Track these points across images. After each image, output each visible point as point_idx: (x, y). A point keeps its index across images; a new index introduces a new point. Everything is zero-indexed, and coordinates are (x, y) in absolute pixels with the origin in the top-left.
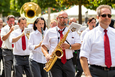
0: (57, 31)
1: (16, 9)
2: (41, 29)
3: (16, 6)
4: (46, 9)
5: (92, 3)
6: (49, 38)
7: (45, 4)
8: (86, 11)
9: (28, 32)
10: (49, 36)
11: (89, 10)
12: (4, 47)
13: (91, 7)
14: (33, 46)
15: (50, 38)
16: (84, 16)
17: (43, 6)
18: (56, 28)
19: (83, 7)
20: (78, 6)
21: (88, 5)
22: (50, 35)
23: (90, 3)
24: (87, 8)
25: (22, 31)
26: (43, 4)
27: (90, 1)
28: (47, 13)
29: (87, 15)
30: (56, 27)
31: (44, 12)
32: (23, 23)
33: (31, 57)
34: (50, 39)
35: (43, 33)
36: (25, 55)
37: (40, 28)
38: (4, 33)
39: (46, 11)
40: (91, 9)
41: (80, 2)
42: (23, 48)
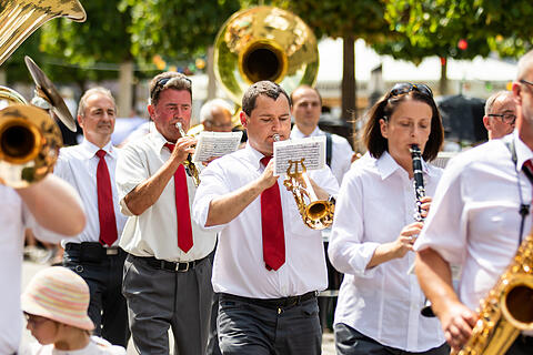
0: (516, 163)
1: (68, 52)
2: (413, 155)
3: (67, 36)
4: (200, 52)
5: (400, 28)
6: (462, 205)
7: (196, 30)
8: (375, 65)
9: (296, 162)
10: (466, 191)
11: (388, 61)
12: (134, 249)
13: (397, 48)
14: (362, 249)
15: (470, 204)
16: (364, 87)
17: (188, 38)
18: (508, 145)
19: (360, 45)
20: (340, 42)
21: (382, 39)
22: (469, 189)
23: (392, 28)
24: (376, 50)
25: (265, 161)
26: (184, 29)
27: (392, 22)
28: (204, 70)
29: (377, 80)
30: (508, 138)
31: (191, 68)
32: (269, 119)
33: (345, 315)
34: (471, 212)
35: (420, 181)
36: (283, 298)
37: (403, 146)
38: (132, 171)
39: (200, 63)
40: (395, 58)
41: (349, 23)
42: (265, 259)
